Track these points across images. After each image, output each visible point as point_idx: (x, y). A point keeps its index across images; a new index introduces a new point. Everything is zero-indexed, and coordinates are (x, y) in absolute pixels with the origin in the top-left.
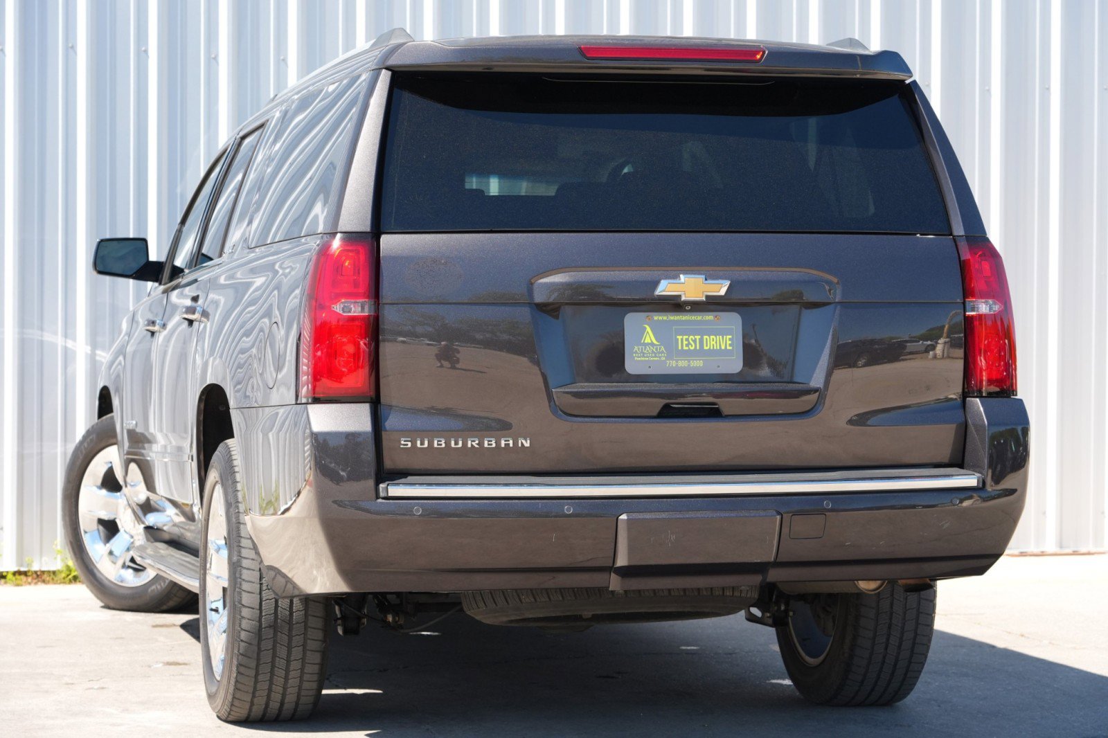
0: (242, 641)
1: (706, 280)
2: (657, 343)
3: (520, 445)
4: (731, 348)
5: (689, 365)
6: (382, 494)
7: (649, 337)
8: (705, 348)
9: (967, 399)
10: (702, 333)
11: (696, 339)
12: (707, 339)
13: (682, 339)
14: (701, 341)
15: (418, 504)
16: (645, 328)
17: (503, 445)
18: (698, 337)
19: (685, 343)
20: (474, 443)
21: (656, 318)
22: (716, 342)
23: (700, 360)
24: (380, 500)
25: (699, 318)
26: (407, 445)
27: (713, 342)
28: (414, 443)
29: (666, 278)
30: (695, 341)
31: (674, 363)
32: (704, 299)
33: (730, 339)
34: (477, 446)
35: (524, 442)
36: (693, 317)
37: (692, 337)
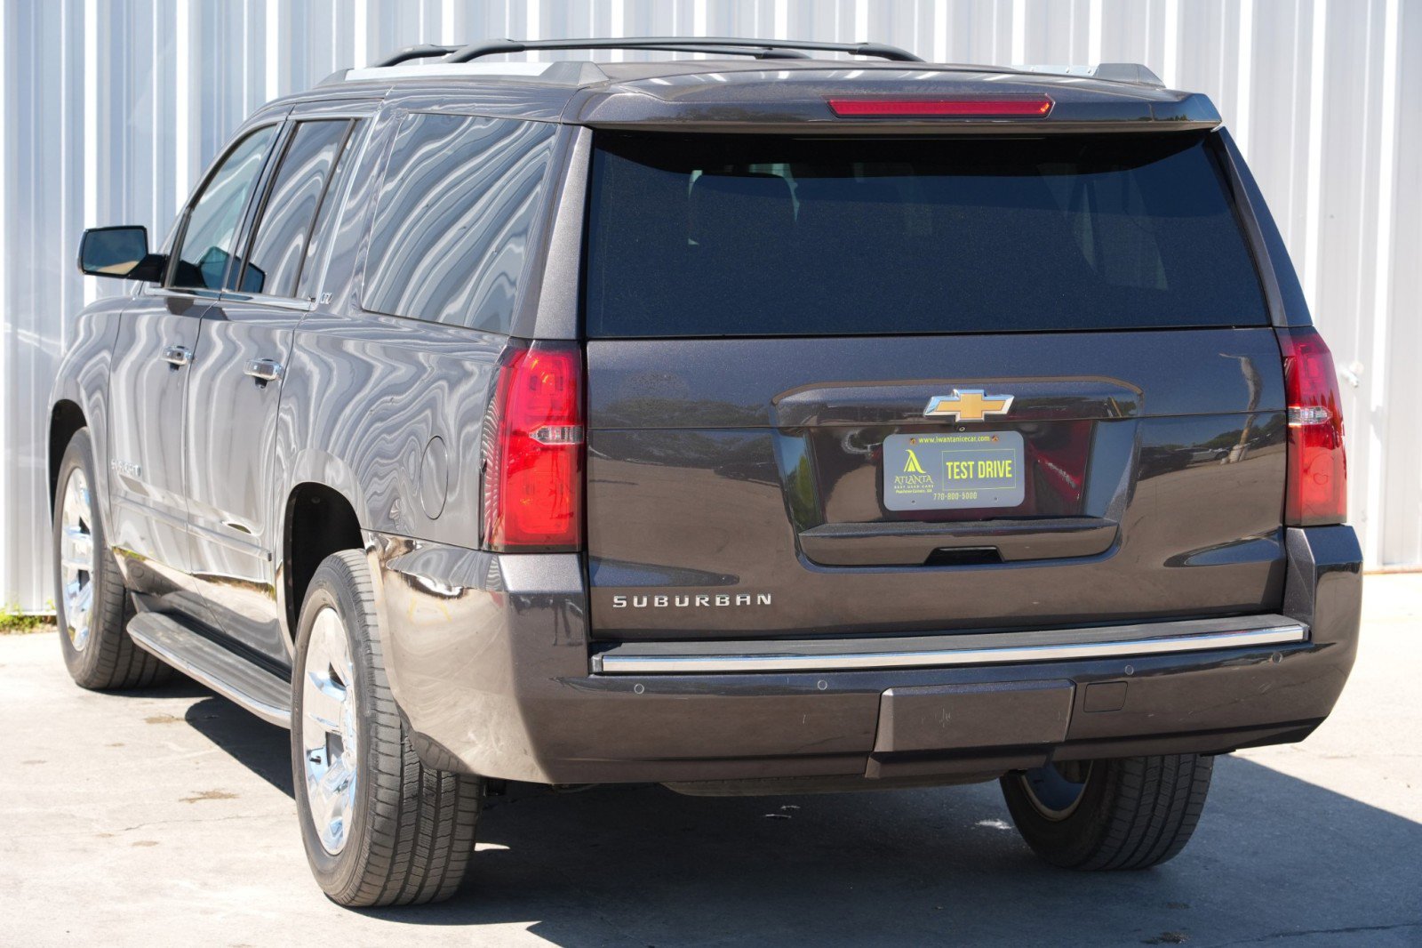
0: (378, 815)
1: (985, 395)
2: (923, 472)
3: (759, 603)
4: (1010, 476)
5: (960, 498)
6: (595, 669)
7: (913, 464)
8: (980, 476)
9: (1289, 529)
10: (976, 458)
11: (969, 466)
12: (982, 465)
13: (952, 467)
14: (975, 467)
15: (637, 681)
16: (909, 454)
17: (738, 603)
18: (971, 463)
19: (956, 470)
20: (703, 602)
21: (921, 441)
22: (993, 469)
23: (973, 491)
24: (592, 676)
25: (973, 439)
26: (622, 604)
27: (989, 469)
28: (630, 602)
29: (938, 394)
31: (942, 496)
32: (983, 419)
33: (1009, 465)
34: (706, 605)
35: (763, 597)
36: (966, 439)
37: (964, 463)
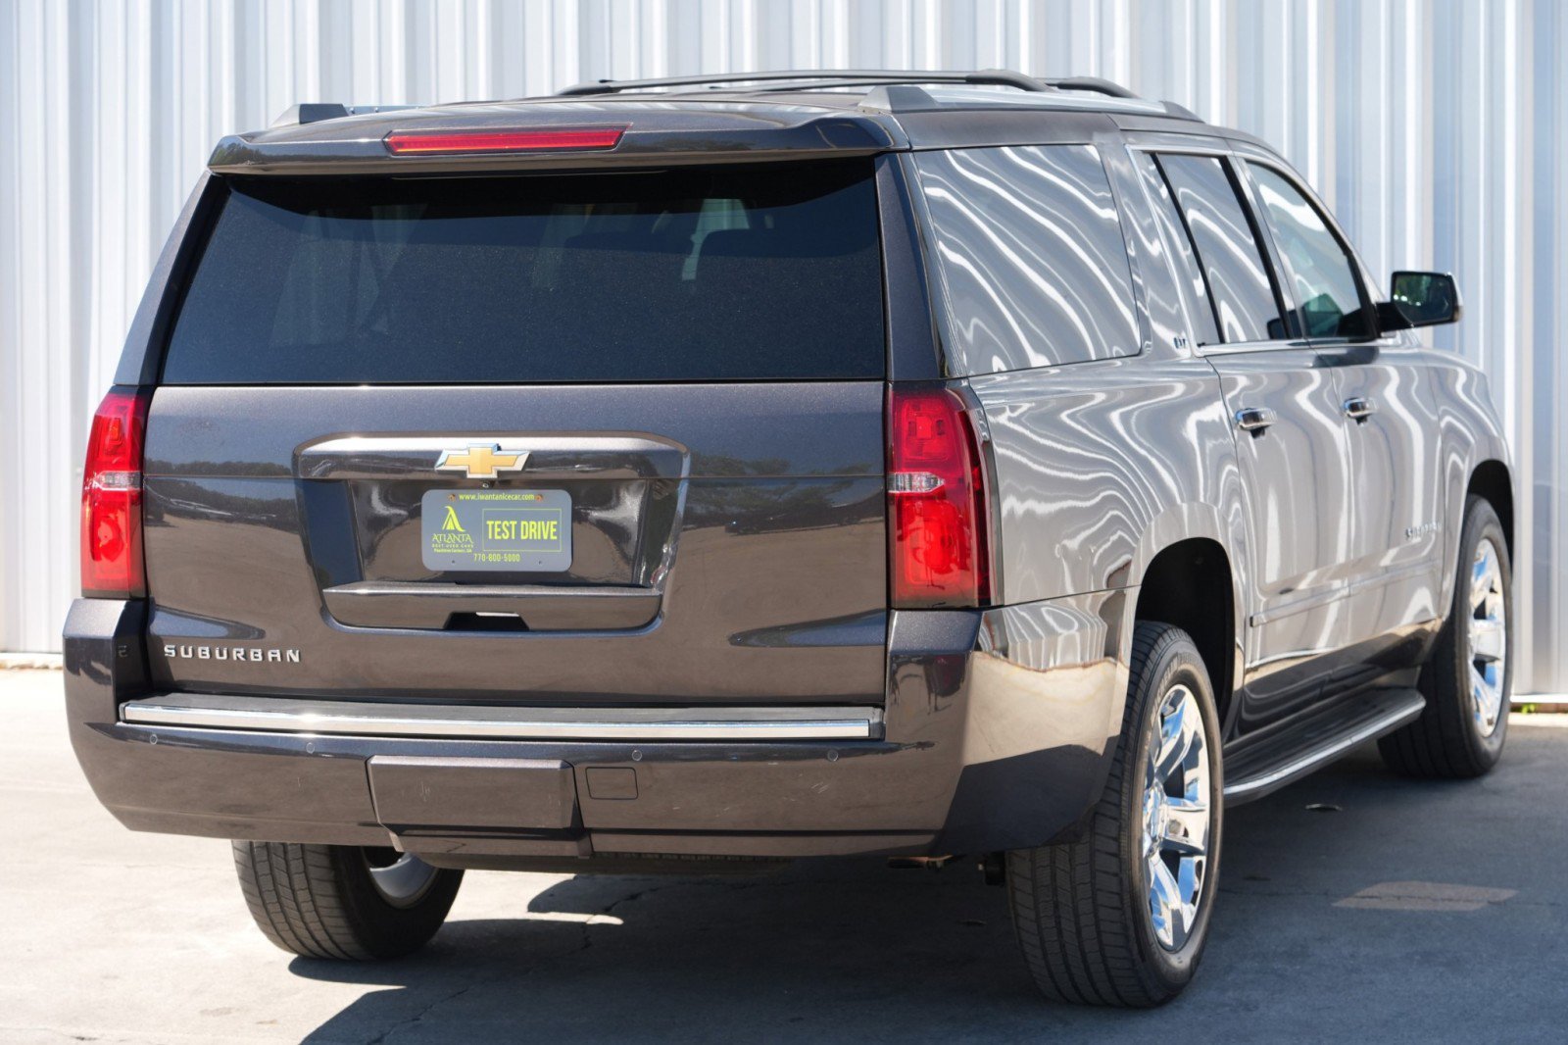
2: (460, 529)
3: (288, 660)
4: (555, 538)
5: (502, 560)
6: (121, 717)
7: (452, 522)
8: (523, 537)
9: (893, 609)
10: (520, 517)
11: (511, 525)
12: (525, 526)
13: (493, 526)
14: (518, 527)
15: (154, 731)
16: (448, 511)
17: (270, 660)
18: (514, 523)
19: (497, 530)
20: (239, 655)
21: (461, 497)
22: (537, 530)
23: (516, 553)
24: (120, 724)
25: (517, 497)
26: (171, 654)
27: (532, 530)
28: (178, 652)
30: (509, 528)
31: (483, 557)
32: (497, 476)
33: (555, 526)
35: (292, 655)
36: (509, 497)
37: (506, 523)
